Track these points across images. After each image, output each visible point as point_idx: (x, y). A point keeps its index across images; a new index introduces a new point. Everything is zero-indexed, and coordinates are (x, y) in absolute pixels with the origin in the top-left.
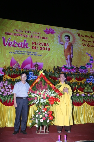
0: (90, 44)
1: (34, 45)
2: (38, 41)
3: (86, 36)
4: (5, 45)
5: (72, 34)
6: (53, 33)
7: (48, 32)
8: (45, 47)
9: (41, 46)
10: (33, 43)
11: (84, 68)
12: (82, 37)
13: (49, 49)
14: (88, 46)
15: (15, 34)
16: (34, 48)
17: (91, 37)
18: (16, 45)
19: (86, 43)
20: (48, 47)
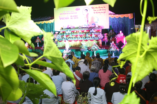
0: (98, 12)
1: (71, 17)
2: (72, 15)
3: (96, 8)
4: (60, 19)
5: (88, 8)
6: (79, 10)
7: (77, 10)
8: (76, 17)
9: (74, 17)
10: (71, 16)
11: (94, 24)
12: (94, 9)
13: (78, 18)
14: (97, 13)
15: (63, 14)
16: (71, 18)
17: (99, 8)
18: (64, 18)
19: (96, 12)
20: (77, 17)
